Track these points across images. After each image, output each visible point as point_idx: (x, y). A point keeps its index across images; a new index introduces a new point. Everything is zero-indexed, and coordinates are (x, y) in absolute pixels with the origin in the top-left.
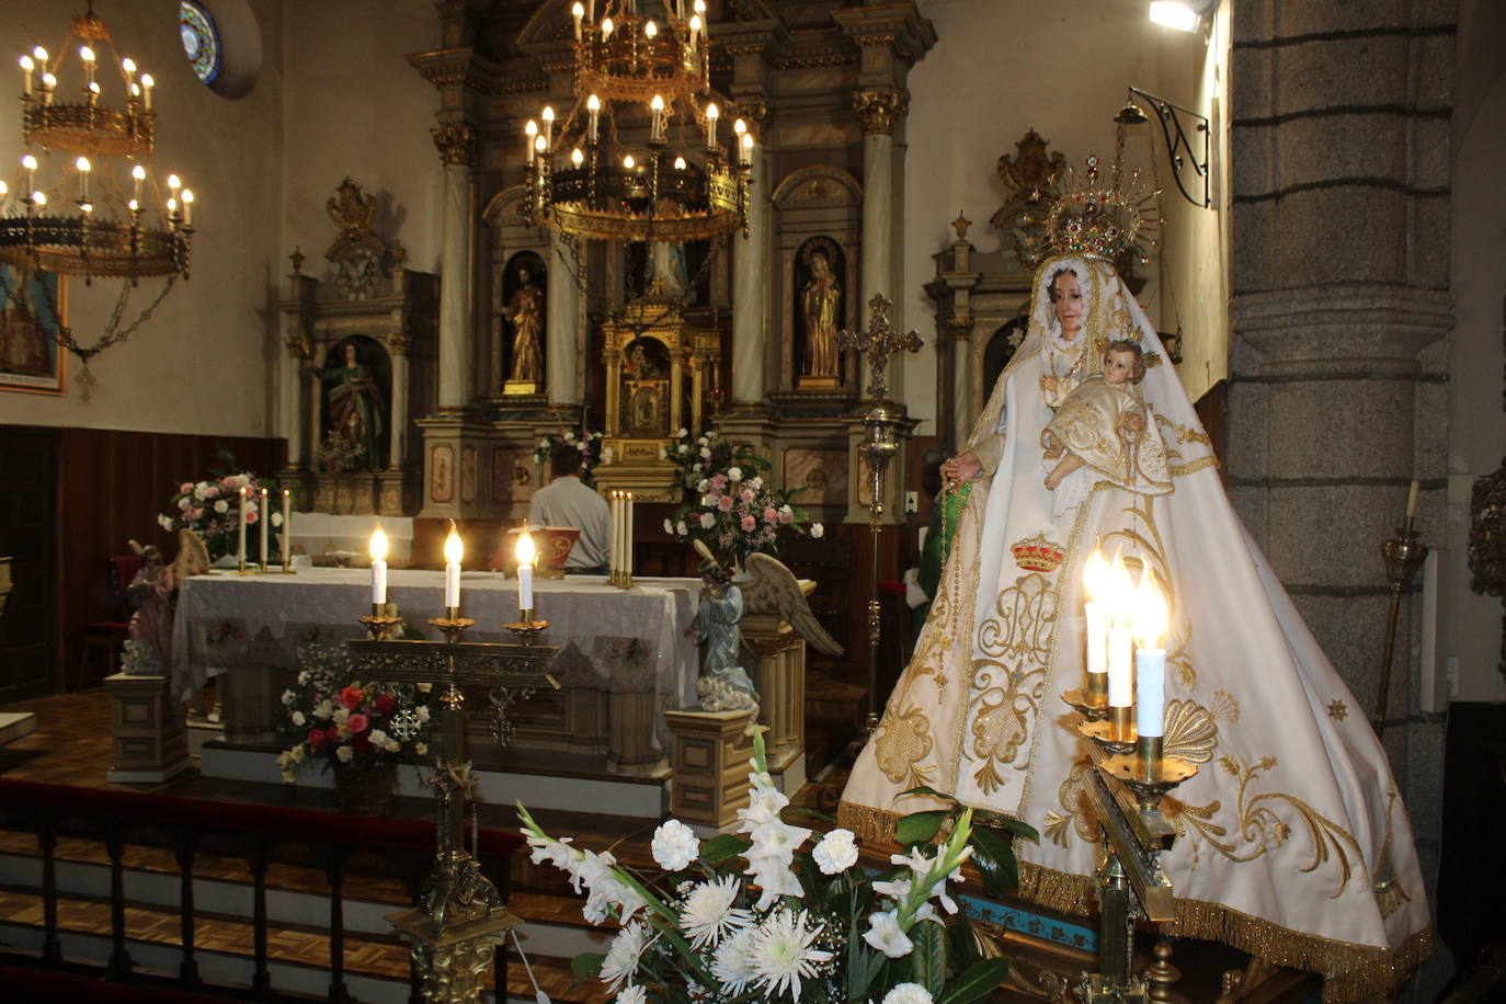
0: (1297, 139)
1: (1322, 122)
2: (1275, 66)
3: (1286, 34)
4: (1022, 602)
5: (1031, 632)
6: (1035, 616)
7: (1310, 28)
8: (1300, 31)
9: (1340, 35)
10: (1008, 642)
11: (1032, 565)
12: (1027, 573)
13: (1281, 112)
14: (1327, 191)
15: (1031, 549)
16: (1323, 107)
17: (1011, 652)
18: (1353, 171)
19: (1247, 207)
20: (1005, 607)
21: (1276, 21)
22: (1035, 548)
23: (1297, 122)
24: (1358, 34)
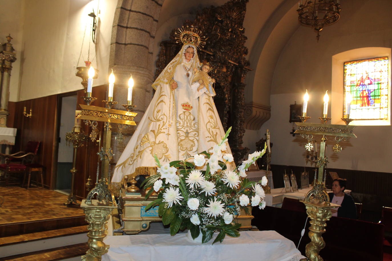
0: (132, 33)
1: (139, 31)
2: (129, 16)
3: (133, 9)
4: (186, 117)
5: (189, 123)
6: (189, 120)
7: (140, 11)
8: (137, 10)
9: (145, 14)
10: (183, 126)
11: (187, 109)
12: (185, 110)
13: (129, 26)
14: (138, 46)
15: (186, 105)
16: (139, 28)
17: (184, 127)
18: (143, 44)
19: (118, 45)
20: (181, 118)
21: (131, 6)
22: (187, 105)
23: (133, 30)
24: (148, 15)
